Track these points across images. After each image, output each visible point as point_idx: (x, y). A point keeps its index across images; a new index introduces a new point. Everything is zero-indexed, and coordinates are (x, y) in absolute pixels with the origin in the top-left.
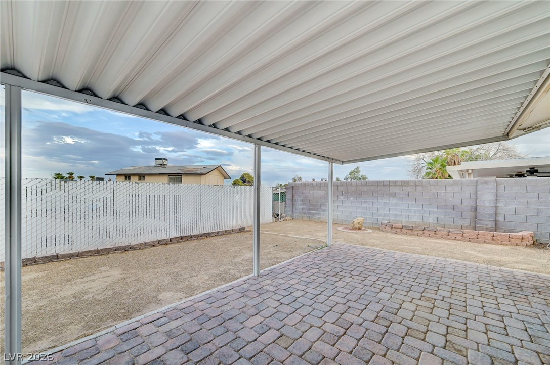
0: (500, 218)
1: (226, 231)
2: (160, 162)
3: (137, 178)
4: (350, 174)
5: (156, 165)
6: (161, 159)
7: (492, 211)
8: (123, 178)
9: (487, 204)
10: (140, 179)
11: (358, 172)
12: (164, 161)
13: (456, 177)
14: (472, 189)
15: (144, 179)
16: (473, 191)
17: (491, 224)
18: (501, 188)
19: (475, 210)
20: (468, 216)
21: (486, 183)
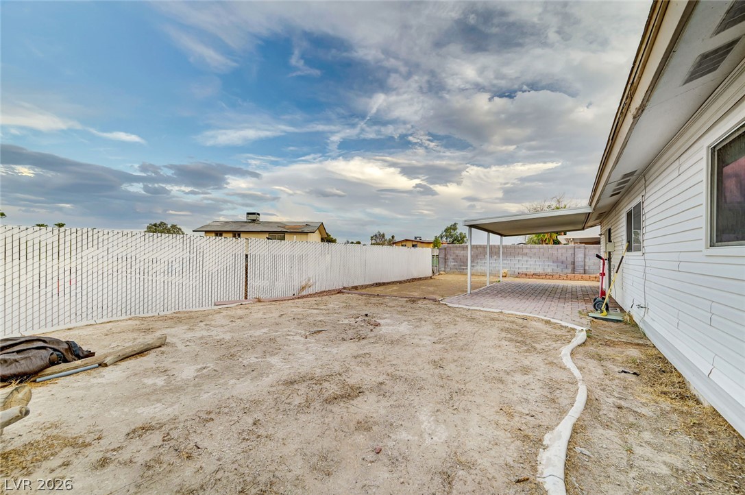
0: (587, 268)
2: (253, 217)
3: (230, 236)
4: (446, 230)
5: (248, 221)
6: (254, 214)
7: (583, 264)
8: (213, 235)
9: (580, 260)
11: (455, 229)
12: (257, 216)
13: (563, 242)
14: (572, 251)
16: (573, 252)
17: (582, 271)
18: (587, 250)
19: (573, 263)
20: (570, 267)
21: (579, 247)
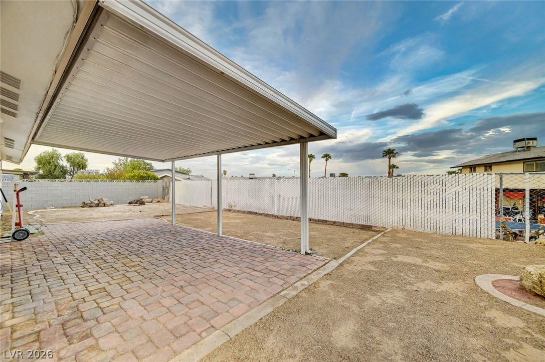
1: (343, 223)
2: (522, 144)
3: (483, 168)
5: (515, 149)
6: (523, 140)
8: (468, 170)
10: (486, 170)
12: (527, 142)
15: (491, 170)
